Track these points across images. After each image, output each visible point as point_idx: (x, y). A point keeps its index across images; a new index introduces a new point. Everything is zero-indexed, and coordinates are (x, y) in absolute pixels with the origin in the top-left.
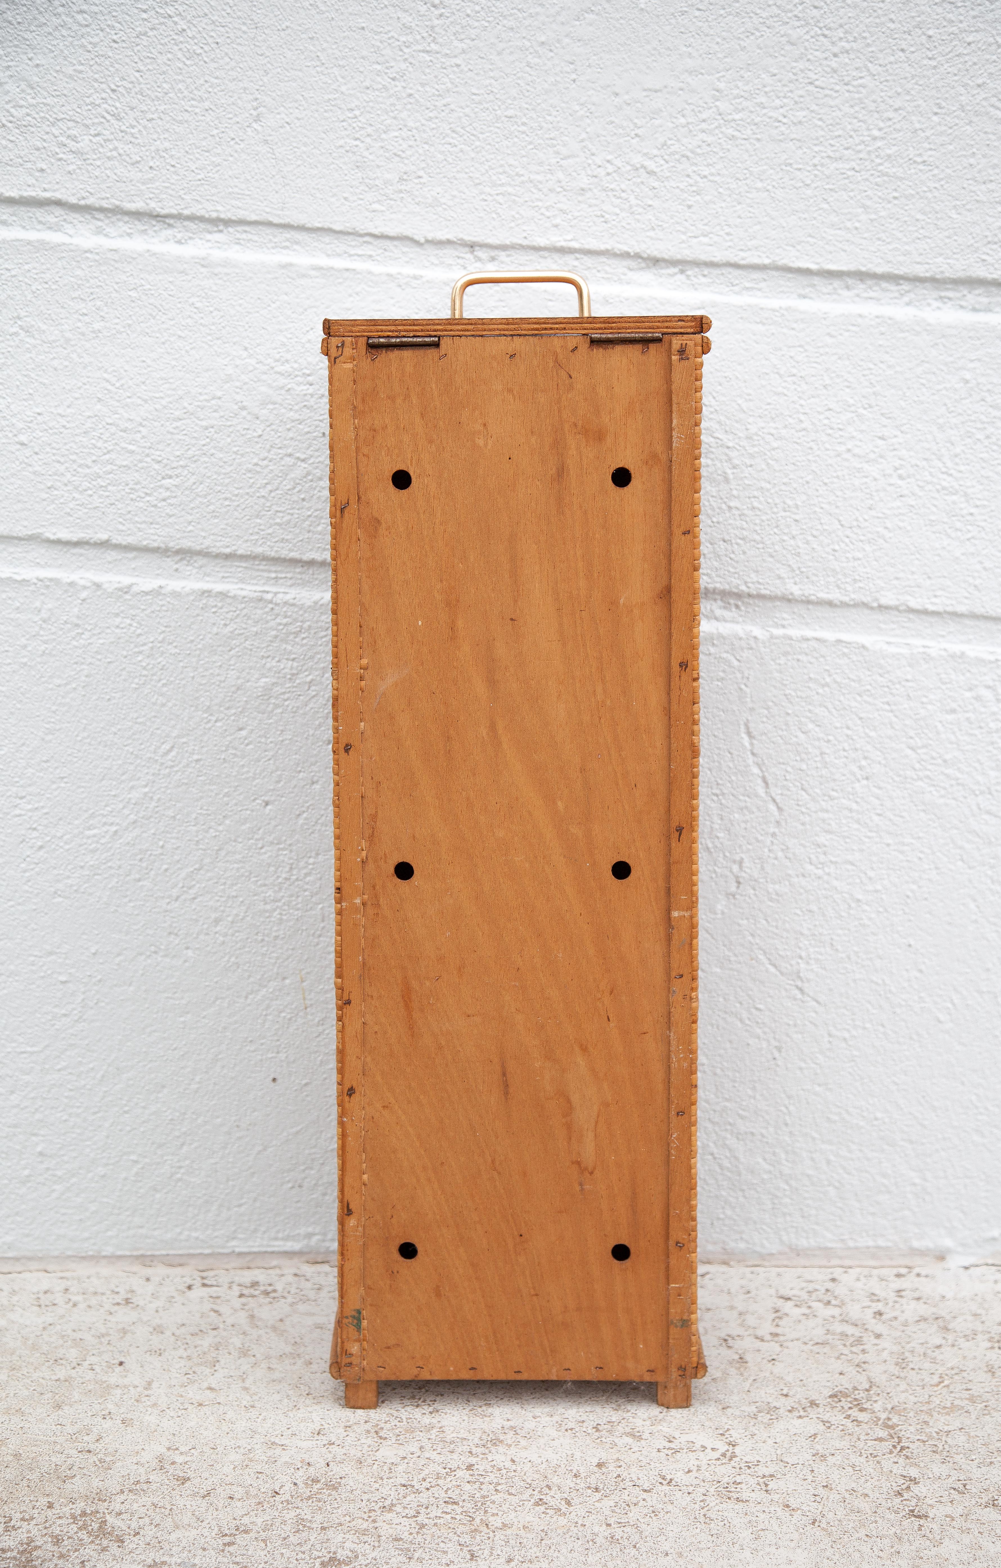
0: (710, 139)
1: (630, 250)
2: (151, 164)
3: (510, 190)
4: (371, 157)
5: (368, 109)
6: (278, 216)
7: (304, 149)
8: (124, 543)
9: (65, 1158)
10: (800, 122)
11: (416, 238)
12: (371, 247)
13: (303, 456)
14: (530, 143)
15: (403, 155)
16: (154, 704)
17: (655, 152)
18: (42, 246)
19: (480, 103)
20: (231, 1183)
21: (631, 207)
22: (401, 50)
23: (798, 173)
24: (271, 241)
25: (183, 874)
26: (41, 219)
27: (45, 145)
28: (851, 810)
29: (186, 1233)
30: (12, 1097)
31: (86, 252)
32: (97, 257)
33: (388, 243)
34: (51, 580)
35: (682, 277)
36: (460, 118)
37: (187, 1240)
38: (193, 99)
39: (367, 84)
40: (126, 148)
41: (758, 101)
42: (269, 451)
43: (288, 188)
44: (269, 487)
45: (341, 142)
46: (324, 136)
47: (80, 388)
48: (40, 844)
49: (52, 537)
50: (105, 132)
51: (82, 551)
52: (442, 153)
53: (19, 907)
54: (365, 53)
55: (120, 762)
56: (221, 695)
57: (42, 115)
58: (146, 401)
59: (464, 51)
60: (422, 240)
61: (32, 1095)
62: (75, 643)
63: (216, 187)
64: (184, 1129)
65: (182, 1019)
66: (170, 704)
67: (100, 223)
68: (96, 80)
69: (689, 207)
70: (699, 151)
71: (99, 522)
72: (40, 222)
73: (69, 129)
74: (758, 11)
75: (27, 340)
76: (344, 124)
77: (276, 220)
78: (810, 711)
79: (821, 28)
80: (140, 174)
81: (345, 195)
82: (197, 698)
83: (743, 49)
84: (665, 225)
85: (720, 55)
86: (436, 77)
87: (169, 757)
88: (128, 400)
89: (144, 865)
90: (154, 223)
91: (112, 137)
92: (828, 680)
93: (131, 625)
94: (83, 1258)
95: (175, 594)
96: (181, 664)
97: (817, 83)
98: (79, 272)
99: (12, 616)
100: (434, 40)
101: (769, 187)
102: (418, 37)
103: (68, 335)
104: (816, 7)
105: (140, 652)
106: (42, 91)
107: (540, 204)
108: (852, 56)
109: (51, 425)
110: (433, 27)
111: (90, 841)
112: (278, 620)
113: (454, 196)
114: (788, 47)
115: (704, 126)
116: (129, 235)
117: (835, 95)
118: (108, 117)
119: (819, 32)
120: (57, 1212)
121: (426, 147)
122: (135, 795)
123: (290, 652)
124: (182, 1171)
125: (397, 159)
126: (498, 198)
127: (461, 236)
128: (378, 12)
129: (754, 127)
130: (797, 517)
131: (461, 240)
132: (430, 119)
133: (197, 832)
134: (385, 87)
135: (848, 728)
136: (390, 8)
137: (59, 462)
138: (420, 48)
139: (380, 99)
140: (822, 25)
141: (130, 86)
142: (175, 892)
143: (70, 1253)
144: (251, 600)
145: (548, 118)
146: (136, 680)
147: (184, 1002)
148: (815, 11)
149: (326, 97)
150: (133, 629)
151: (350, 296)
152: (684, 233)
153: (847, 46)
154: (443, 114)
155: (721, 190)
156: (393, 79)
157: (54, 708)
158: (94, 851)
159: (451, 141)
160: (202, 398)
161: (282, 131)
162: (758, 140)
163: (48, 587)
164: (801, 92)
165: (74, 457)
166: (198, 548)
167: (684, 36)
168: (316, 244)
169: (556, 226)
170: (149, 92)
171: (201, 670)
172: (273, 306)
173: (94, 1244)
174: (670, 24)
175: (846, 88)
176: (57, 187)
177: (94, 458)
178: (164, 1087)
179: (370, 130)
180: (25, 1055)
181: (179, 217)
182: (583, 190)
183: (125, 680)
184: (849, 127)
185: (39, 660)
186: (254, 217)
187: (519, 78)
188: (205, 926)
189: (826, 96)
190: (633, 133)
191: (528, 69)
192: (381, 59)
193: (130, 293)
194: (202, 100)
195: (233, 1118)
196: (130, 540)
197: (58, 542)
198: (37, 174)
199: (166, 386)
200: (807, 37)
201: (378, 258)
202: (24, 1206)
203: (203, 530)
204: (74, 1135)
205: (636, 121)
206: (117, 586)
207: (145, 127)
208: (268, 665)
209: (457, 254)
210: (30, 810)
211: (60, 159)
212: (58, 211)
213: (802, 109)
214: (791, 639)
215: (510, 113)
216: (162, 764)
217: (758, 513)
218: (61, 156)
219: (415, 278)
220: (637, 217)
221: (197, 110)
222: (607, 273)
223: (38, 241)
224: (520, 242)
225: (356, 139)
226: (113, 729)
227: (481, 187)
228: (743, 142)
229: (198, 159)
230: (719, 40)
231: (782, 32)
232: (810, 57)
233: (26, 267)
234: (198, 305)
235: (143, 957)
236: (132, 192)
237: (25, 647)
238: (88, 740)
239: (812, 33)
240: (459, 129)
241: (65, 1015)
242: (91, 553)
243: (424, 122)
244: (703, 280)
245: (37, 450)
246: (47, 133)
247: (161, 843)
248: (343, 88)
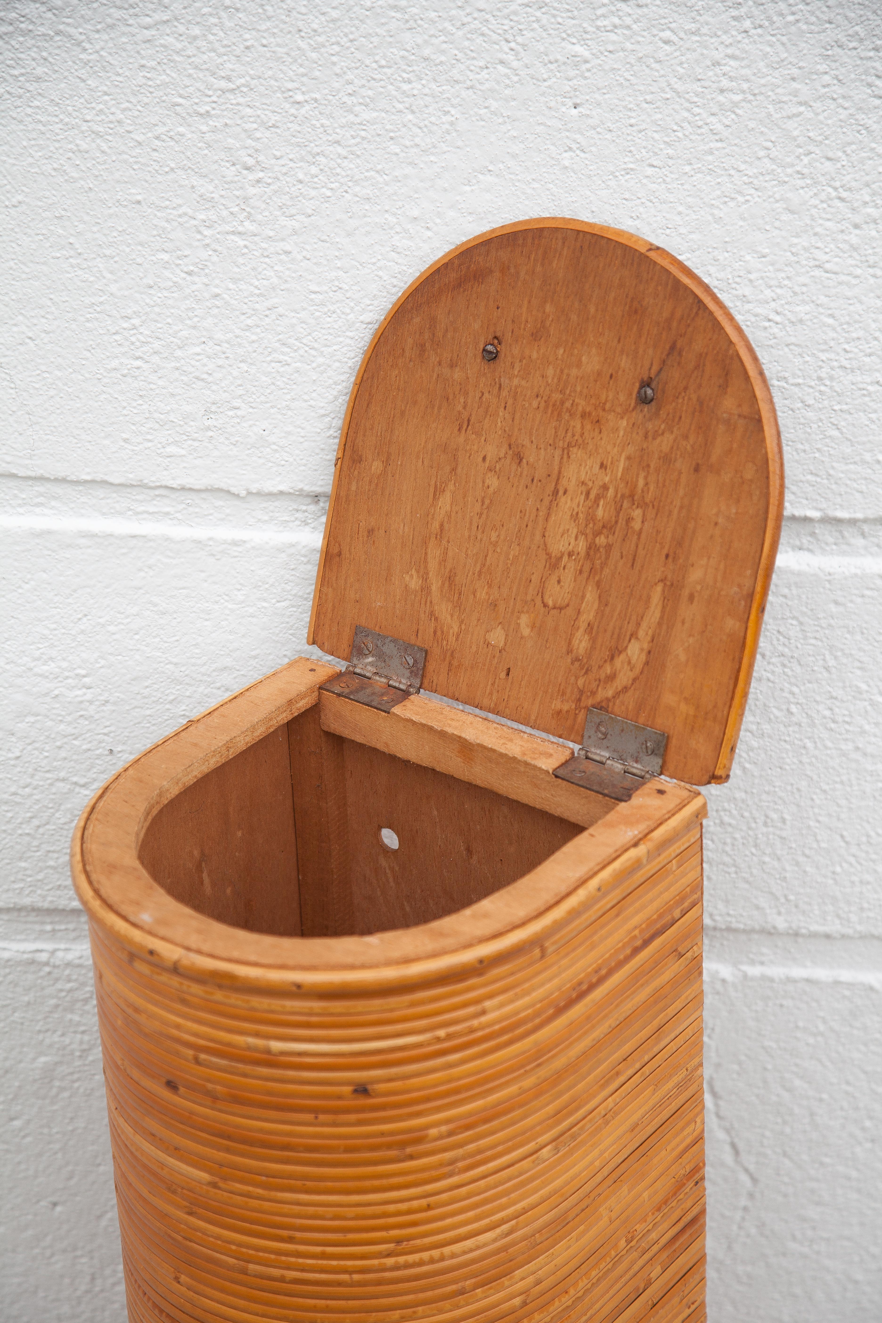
4: (160, 383)
5: (153, 316)
6: (25, 466)
7: (59, 374)
11: (233, 490)
13: (83, 781)
15: (210, 379)
19: (323, 304)
22: (199, 232)
23: (796, 390)
24: (16, 496)
28: (849, 1178)
36: (293, 326)
39: (150, 280)
41: (740, 292)
42: (32, 776)
43: (37, 428)
44: (36, 822)
45: (115, 363)
46: (88, 355)
52: (268, 374)
54: (143, 237)
59: (295, 232)
60: (243, 493)
74: (743, 167)
76: (117, 337)
77: (21, 472)
78: (796, 1065)
79: (836, 189)
81: (124, 436)
83: (718, 220)
85: (683, 230)
86: (254, 269)
92: (822, 1028)
97: (827, 266)
100: (249, 216)
102: (225, 213)
104: (829, 159)
110: (246, 199)
112: (59, 986)
113: (289, 433)
114: (785, 217)
117: (854, 281)
119: (834, 194)
121: (244, 366)
123: (79, 1024)
125: (200, 384)
128: (160, 178)
130: (784, 834)
132: (248, 328)
134: (177, 285)
135: (848, 1083)
136: (180, 172)
138: (228, 228)
139: (170, 302)
140: (838, 184)
144: (19, 963)
148: (828, 163)
149: (88, 301)
151: (140, 570)
154: (267, 320)
156: (190, 273)
159: (282, 357)
161: (22, 349)
164: (802, 279)
168: (83, 499)
172: (26, 587)
175: (871, 271)
179: (157, 345)
184: (874, 326)
187: (380, 268)
189: (840, 283)
192: (168, 246)
200: (815, 201)
201: (178, 515)
208: (48, 1041)
214: (772, 980)
217: (730, 829)
219: (235, 543)
225: (137, 358)
230: (681, 209)
231: (777, 196)
232: (818, 229)
239: (823, 196)
240: (292, 341)
243: (238, 332)
248: (113, 288)
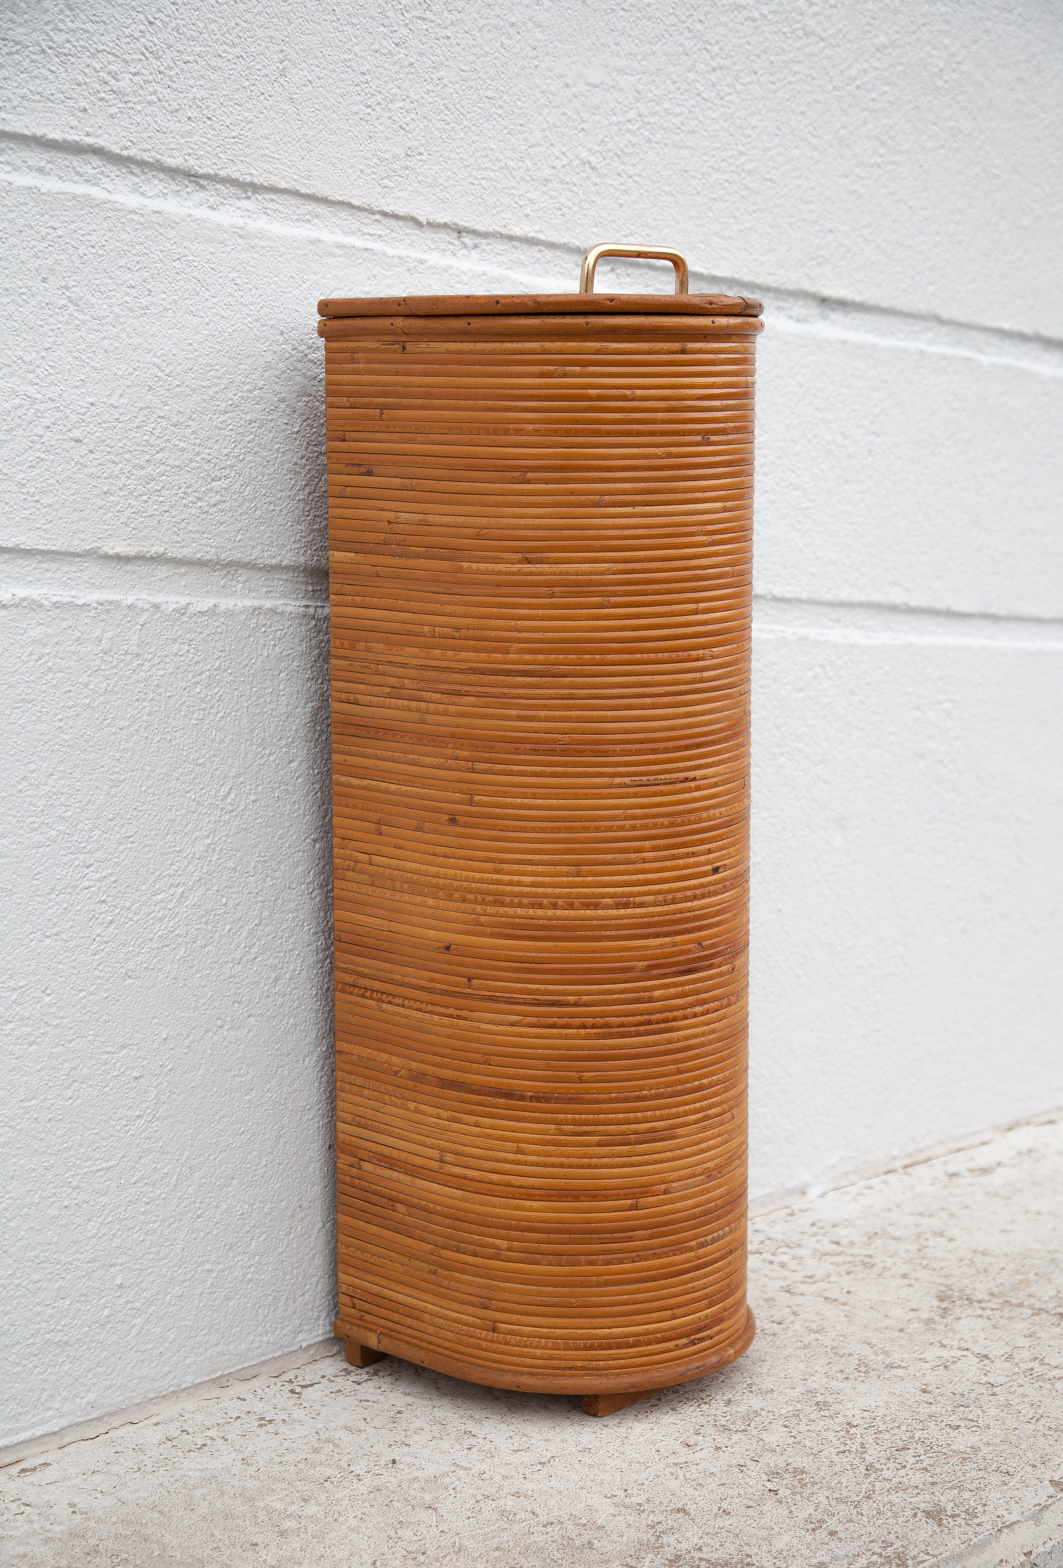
0: (634, 140)
1: (581, 246)
2: (189, 114)
3: (492, 175)
4: (381, 128)
5: (377, 74)
6: (305, 185)
7: (325, 112)
8: (180, 556)
9: (144, 1285)
10: (693, 132)
11: (420, 219)
12: (380, 226)
14: (506, 128)
15: (407, 129)
16: (213, 741)
17: (596, 147)
18: (88, 202)
19: (466, 80)
20: (295, 1271)
21: (581, 201)
22: (403, 14)
23: (692, 180)
24: (295, 212)
25: (244, 934)
26: (79, 169)
27: (87, 80)
29: (258, 1339)
30: (89, 1227)
31: (131, 212)
32: (142, 220)
33: (393, 222)
34: (111, 603)
35: (612, 276)
36: (451, 94)
37: (259, 1347)
38: (225, 43)
39: (376, 46)
40: (165, 92)
41: (665, 106)
43: (312, 154)
45: (355, 109)
46: (341, 99)
47: (131, 374)
48: (110, 918)
49: (111, 552)
50: (144, 71)
51: (135, 568)
52: (438, 129)
53: (91, 997)
54: (373, 13)
55: (183, 812)
56: (273, 725)
57: (83, 43)
58: (194, 390)
59: (452, 24)
60: (424, 222)
61: (110, 1219)
62: (135, 677)
63: (249, 147)
64: (252, 1223)
65: (248, 1098)
66: (228, 740)
67: (136, 180)
68: (133, 8)
69: (621, 205)
70: (626, 149)
71: (154, 533)
72: (77, 173)
73: (109, 63)
74: (664, 19)
75: (76, 314)
76: (358, 88)
77: (303, 190)
79: (704, 42)
80: (179, 125)
81: (362, 167)
82: (252, 731)
83: (654, 53)
84: (605, 222)
85: (638, 57)
86: (431, 47)
87: (229, 800)
88: (178, 389)
89: (209, 927)
90: (187, 183)
91: (151, 78)
93: (188, 652)
94: (164, 1397)
95: (230, 613)
96: (236, 693)
97: (703, 95)
98: (124, 236)
99: (73, 649)
101: (674, 192)
103: (117, 310)
105: (197, 683)
106: (81, 15)
107: (513, 191)
108: (724, 73)
109: (105, 417)
111: (157, 908)
113: (449, 177)
114: (683, 57)
115: (629, 126)
116: (164, 195)
117: (715, 108)
118: (148, 55)
119: (703, 46)
120: (137, 1352)
121: (426, 122)
122: (199, 848)
124: (253, 1269)
125: (402, 132)
126: (483, 182)
127: (456, 220)
129: (663, 132)
131: (456, 224)
132: (428, 92)
133: (256, 882)
134: (390, 53)
137: (113, 462)
138: (417, 14)
139: (387, 65)
140: (704, 39)
141: (167, 19)
142: (237, 955)
143: (152, 1395)
145: (518, 103)
146: (195, 716)
147: (249, 1077)
149: (343, 56)
150: (191, 656)
151: (369, 278)
152: (618, 232)
153: (722, 62)
154: (438, 88)
155: (642, 191)
156: (397, 45)
157: (117, 756)
158: (161, 919)
159: (445, 118)
160: (245, 388)
161: (305, 89)
162: (666, 145)
163: (108, 611)
164: (692, 102)
165: (127, 456)
166: (247, 559)
167: (614, 34)
168: (333, 219)
169: (527, 216)
170: (185, 30)
171: (254, 699)
172: (304, 285)
173: (174, 1378)
174: (604, 20)
175: (721, 102)
176: (99, 132)
177: (147, 457)
178: (233, 1178)
179: (379, 98)
180: (100, 1173)
181: (214, 178)
182: (546, 180)
183: (185, 716)
184: (724, 140)
185: (102, 699)
186: (283, 185)
187: (495, 58)
188: (266, 988)
189: (709, 108)
190: (580, 127)
191: (502, 50)
192: (386, 22)
193: (175, 264)
194: (234, 45)
195: (296, 1198)
196: (186, 552)
197: (118, 558)
198: (80, 114)
199: (212, 373)
200: (695, 49)
201: (388, 238)
202: (105, 1354)
203: (251, 539)
204: (151, 1256)
205: (582, 115)
206: (175, 606)
207: (182, 70)
209: (448, 239)
210: (99, 880)
211: (102, 99)
212: (96, 161)
213: (694, 119)
215: (490, 94)
216: (223, 809)
218: (102, 95)
219: (421, 262)
220: (585, 212)
221: (230, 57)
222: (561, 267)
223: (84, 196)
224: (500, 230)
225: (369, 107)
226: (175, 775)
227: (469, 169)
228: (656, 145)
229: (232, 113)
230: (637, 42)
231: (680, 42)
232: (697, 68)
233: (72, 226)
234: (238, 281)
235: (210, 1034)
236: (173, 146)
237: (87, 684)
238: (151, 790)
239: (699, 46)
240: (450, 106)
241: (139, 1117)
242: (143, 569)
243: (422, 94)
244: (628, 280)
245: (91, 448)
246: (88, 66)
247: (224, 900)
248: (356, 49)
